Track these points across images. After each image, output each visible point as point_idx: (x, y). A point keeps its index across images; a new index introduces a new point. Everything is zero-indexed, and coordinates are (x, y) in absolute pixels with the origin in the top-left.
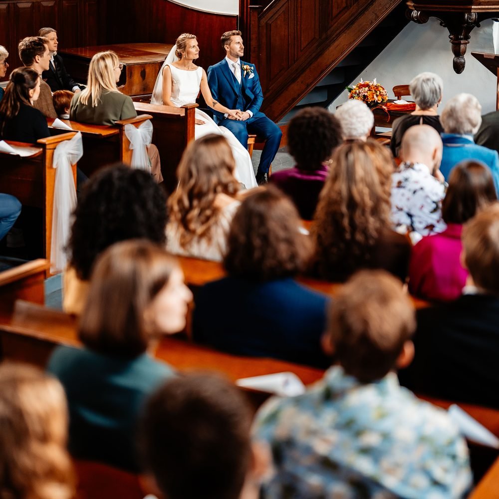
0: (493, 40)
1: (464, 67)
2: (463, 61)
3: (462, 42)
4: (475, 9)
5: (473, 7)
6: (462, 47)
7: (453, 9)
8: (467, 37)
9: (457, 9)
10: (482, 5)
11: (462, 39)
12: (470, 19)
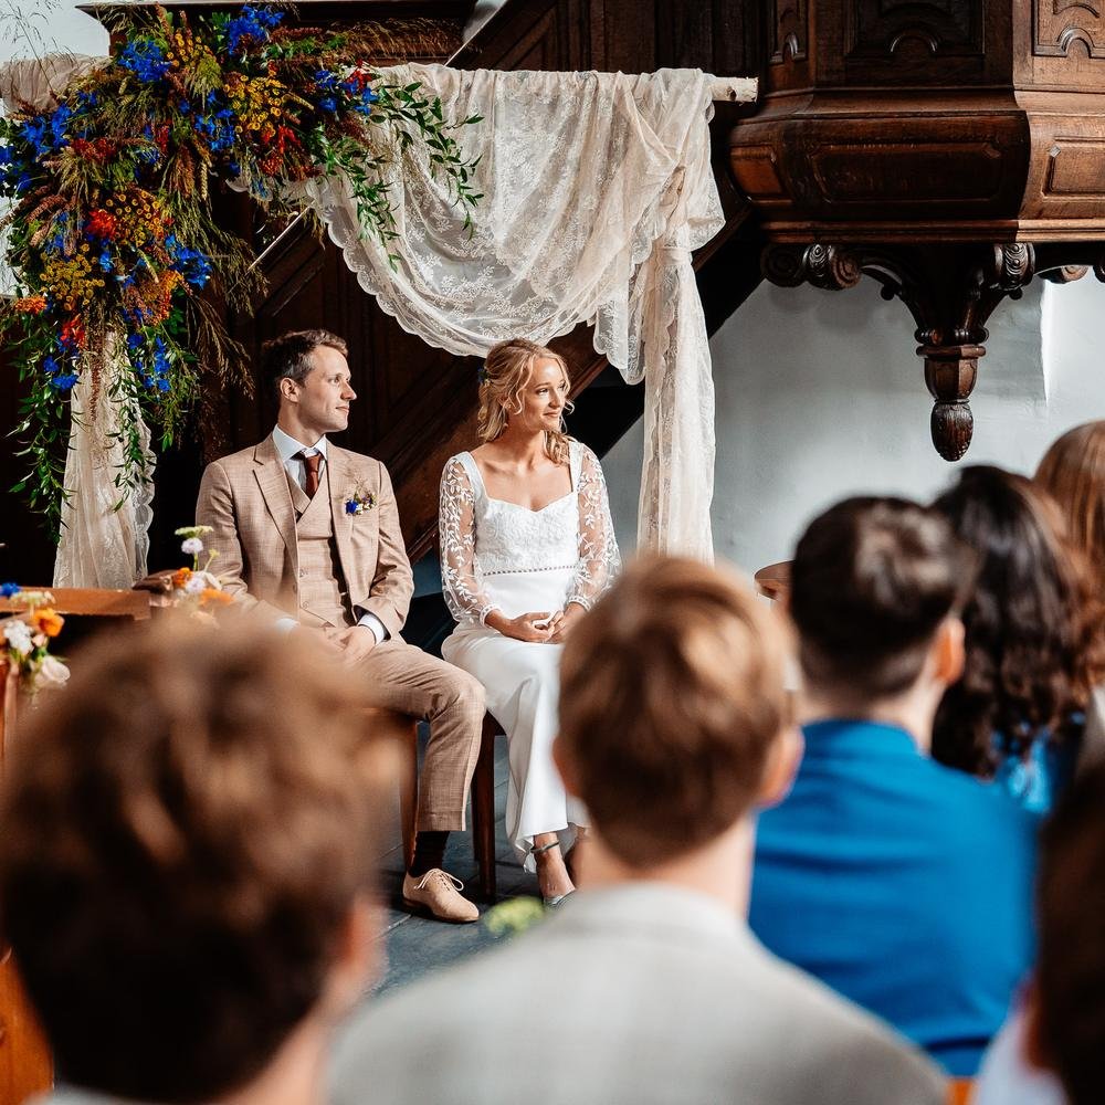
0: (1040, 346)
1: (969, 437)
2: (964, 415)
3: (965, 350)
4: (1029, 230)
5: (1022, 223)
6: (964, 366)
7: (953, 232)
8: (979, 336)
9: (966, 231)
10: (1048, 218)
11: (962, 341)
12: (1013, 265)
